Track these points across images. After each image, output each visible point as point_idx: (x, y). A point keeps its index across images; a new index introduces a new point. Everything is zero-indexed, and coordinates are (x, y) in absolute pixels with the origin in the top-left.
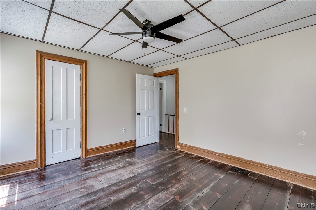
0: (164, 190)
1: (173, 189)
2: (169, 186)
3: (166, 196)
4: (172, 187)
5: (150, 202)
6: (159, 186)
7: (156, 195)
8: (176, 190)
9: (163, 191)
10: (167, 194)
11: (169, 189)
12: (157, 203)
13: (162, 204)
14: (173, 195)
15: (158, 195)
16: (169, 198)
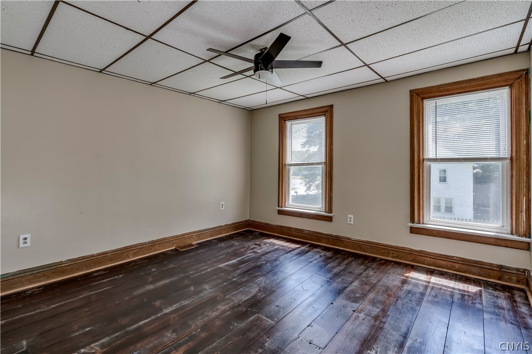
0: (238, 306)
1: (223, 308)
2: (229, 313)
3: (236, 297)
4: (225, 311)
5: (257, 289)
6: (247, 310)
7: (249, 297)
8: (219, 307)
9: (240, 304)
10: (234, 300)
11: (229, 307)
12: (247, 289)
13: (241, 289)
14: (226, 300)
15: (247, 298)
16: (233, 296)
